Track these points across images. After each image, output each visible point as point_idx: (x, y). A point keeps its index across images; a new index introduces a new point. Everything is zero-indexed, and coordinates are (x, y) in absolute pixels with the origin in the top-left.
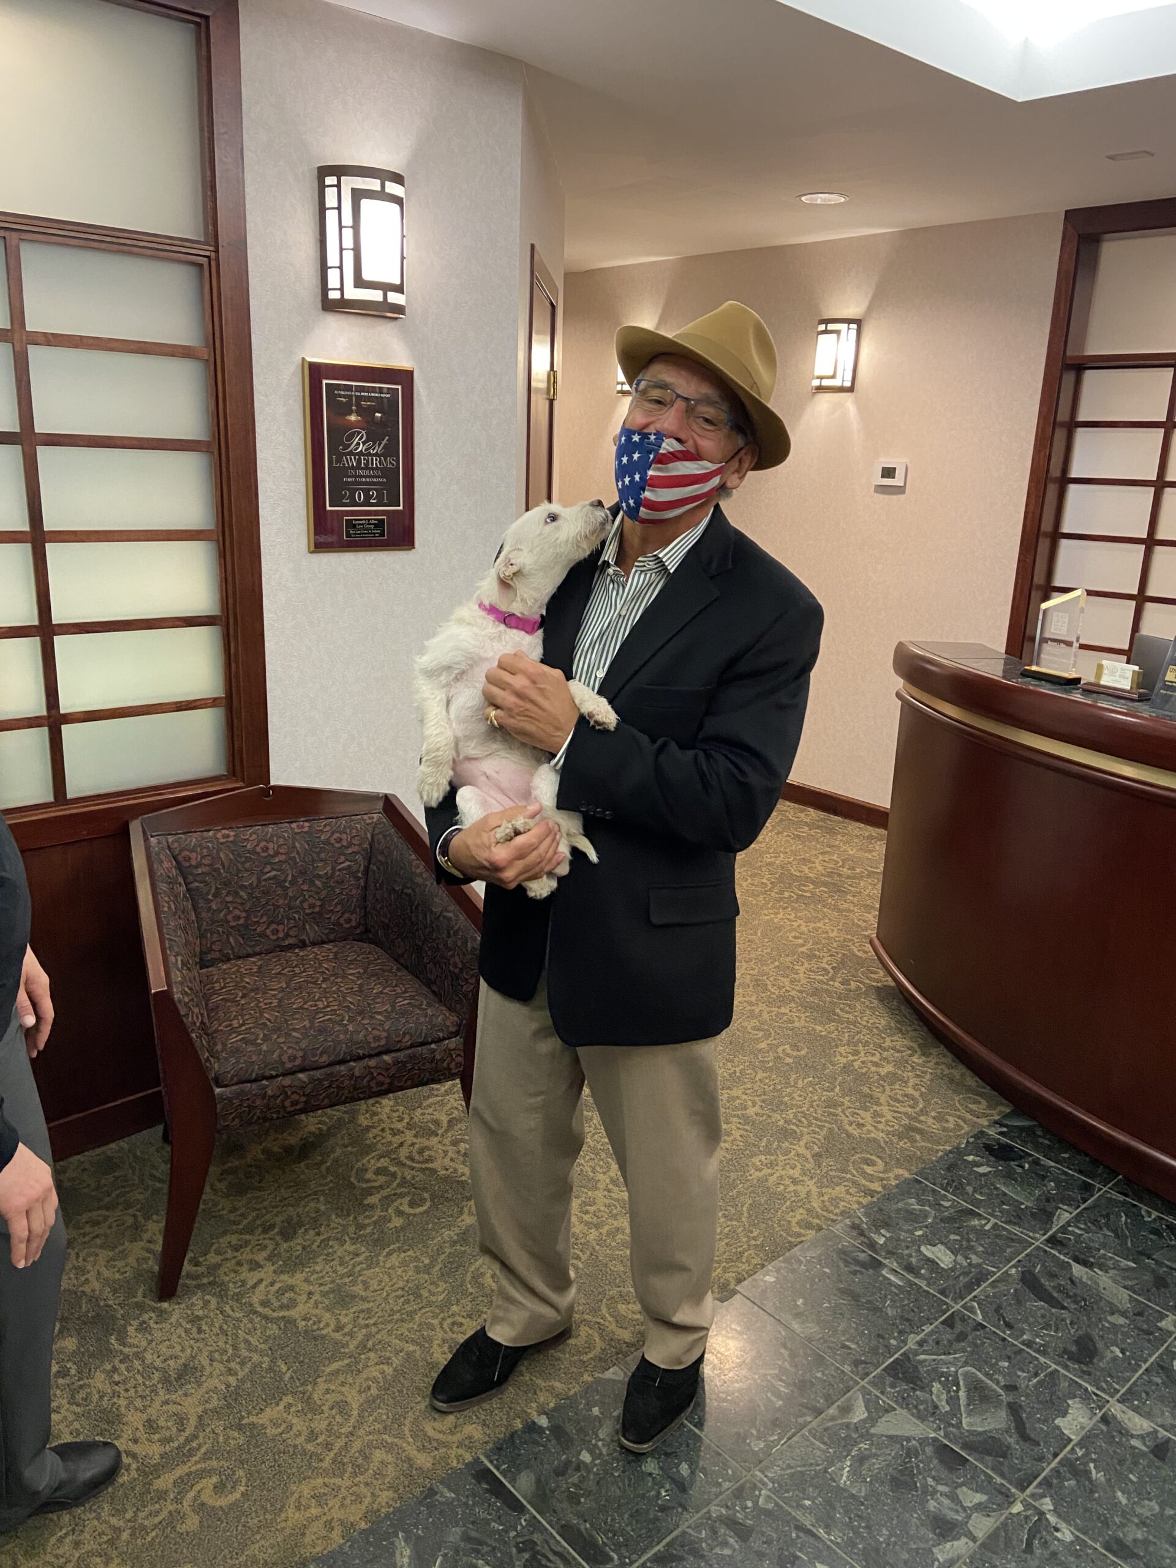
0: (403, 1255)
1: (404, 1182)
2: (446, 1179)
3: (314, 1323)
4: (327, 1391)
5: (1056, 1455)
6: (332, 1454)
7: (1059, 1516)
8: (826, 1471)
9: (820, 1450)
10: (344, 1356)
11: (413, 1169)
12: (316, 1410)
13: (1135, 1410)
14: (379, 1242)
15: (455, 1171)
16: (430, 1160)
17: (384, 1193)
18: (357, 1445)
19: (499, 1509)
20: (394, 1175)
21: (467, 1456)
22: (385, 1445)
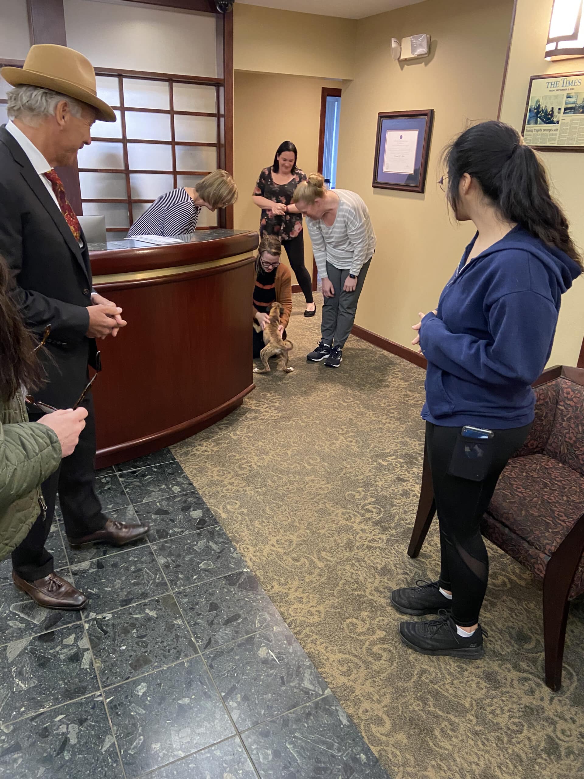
7: (100, 614)
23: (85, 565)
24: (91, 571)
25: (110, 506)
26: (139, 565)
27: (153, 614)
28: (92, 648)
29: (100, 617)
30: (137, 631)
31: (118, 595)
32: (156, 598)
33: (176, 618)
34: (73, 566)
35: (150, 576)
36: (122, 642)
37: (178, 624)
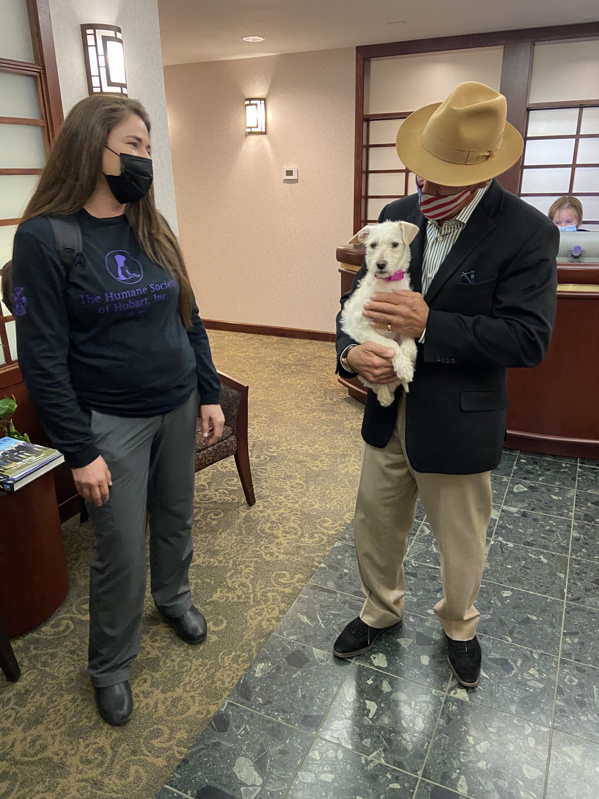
0: (226, 532)
1: (206, 509)
2: (222, 503)
3: (209, 563)
4: (233, 582)
5: (495, 525)
6: (252, 600)
7: (506, 541)
8: (428, 550)
9: (422, 546)
10: (230, 570)
11: (206, 503)
12: (234, 589)
13: (510, 506)
14: (213, 531)
15: (224, 500)
16: (210, 499)
17: (201, 514)
18: (259, 594)
19: (327, 595)
20: (199, 507)
21: (303, 584)
22: (270, 591)
23: (514, 510)
24: (515, 515)
25: (558, 484)
26: (554, 529)
27: (545, 561)
28: (489, 555)
29: (505, 542)
30: (526, 563)
31: (525, 538)
32: (554, 553)
33: (561, 572)
34: (505, 506)
35: (559, 539)
36: (511, 563)
37: (560, 576)
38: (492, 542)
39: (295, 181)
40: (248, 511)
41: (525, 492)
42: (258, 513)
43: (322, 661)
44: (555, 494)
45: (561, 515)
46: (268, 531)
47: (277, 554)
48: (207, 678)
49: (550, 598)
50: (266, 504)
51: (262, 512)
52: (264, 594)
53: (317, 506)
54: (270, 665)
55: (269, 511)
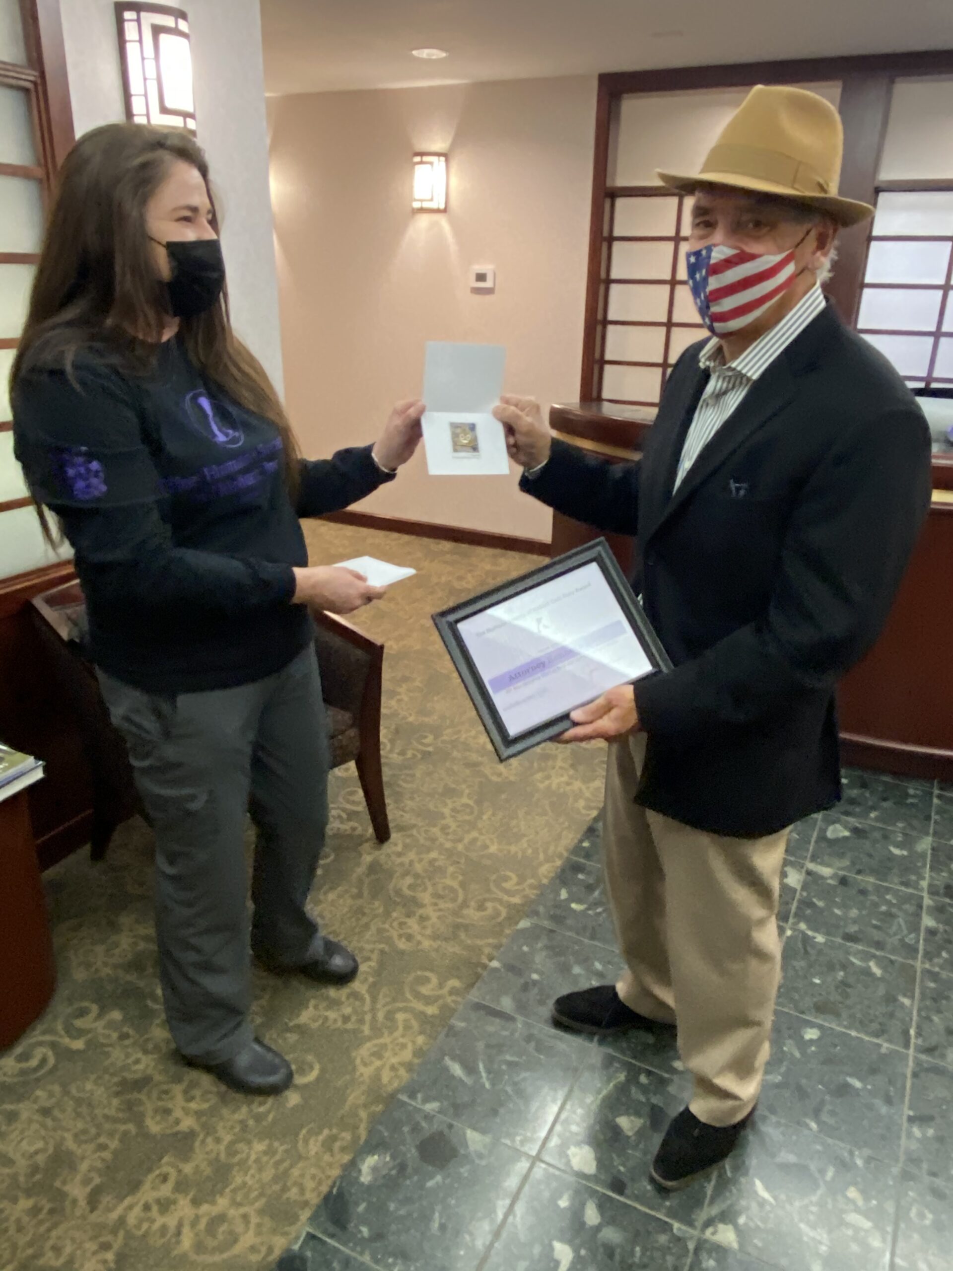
0: (336, 892)
5: (793, 899)
6: (367, 1025)
7: (812, 930)
13: (821, 864)
15: (338, 829)
18: (380, 1015)
19: (499, 1023)
21: (459, 999)
22: (400, 1010)
23: (826, 871)
24: (830, 881)
25: (901, 825)
26: (894, 910)
27: (877, 971)
29: (810, 933)
30: (845, 976)
31: (845, 925)
32: (893, 958)
33: (905, 995)
34: (812, 865)
35: (902, 931)
36: (819, 974)
37: (903, 1004)
38: (789, 933)
39: (489, 291)
40: (377, 853)
41: (845, 838)
42: (394, 858)
43: (480, 1156)
44: (898, 846)
45: (906, 884)
46: (407, 892)
47: (419, 938)
48: (276, 1179)
49: (886, 1047)
50: (408, 841)
51: (399, 855)
52: (390, 1016)
53: (493, 849)
54: (388, 1159)
55: (412, 855)
